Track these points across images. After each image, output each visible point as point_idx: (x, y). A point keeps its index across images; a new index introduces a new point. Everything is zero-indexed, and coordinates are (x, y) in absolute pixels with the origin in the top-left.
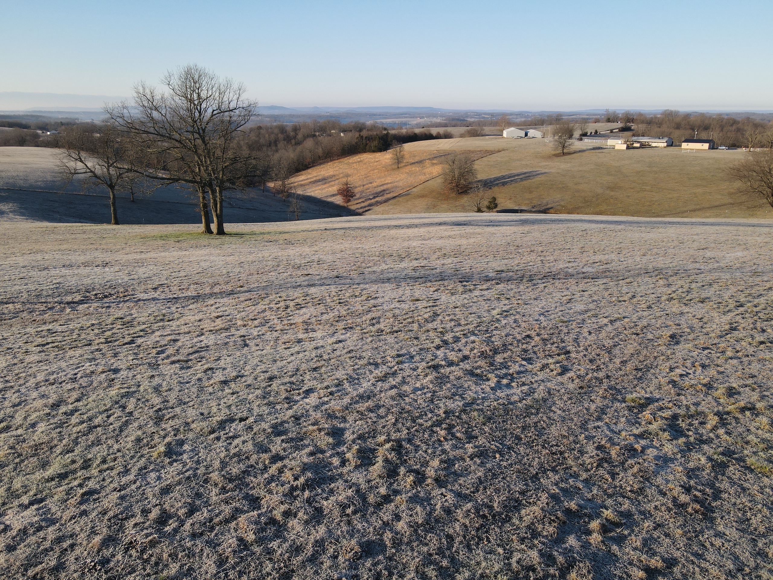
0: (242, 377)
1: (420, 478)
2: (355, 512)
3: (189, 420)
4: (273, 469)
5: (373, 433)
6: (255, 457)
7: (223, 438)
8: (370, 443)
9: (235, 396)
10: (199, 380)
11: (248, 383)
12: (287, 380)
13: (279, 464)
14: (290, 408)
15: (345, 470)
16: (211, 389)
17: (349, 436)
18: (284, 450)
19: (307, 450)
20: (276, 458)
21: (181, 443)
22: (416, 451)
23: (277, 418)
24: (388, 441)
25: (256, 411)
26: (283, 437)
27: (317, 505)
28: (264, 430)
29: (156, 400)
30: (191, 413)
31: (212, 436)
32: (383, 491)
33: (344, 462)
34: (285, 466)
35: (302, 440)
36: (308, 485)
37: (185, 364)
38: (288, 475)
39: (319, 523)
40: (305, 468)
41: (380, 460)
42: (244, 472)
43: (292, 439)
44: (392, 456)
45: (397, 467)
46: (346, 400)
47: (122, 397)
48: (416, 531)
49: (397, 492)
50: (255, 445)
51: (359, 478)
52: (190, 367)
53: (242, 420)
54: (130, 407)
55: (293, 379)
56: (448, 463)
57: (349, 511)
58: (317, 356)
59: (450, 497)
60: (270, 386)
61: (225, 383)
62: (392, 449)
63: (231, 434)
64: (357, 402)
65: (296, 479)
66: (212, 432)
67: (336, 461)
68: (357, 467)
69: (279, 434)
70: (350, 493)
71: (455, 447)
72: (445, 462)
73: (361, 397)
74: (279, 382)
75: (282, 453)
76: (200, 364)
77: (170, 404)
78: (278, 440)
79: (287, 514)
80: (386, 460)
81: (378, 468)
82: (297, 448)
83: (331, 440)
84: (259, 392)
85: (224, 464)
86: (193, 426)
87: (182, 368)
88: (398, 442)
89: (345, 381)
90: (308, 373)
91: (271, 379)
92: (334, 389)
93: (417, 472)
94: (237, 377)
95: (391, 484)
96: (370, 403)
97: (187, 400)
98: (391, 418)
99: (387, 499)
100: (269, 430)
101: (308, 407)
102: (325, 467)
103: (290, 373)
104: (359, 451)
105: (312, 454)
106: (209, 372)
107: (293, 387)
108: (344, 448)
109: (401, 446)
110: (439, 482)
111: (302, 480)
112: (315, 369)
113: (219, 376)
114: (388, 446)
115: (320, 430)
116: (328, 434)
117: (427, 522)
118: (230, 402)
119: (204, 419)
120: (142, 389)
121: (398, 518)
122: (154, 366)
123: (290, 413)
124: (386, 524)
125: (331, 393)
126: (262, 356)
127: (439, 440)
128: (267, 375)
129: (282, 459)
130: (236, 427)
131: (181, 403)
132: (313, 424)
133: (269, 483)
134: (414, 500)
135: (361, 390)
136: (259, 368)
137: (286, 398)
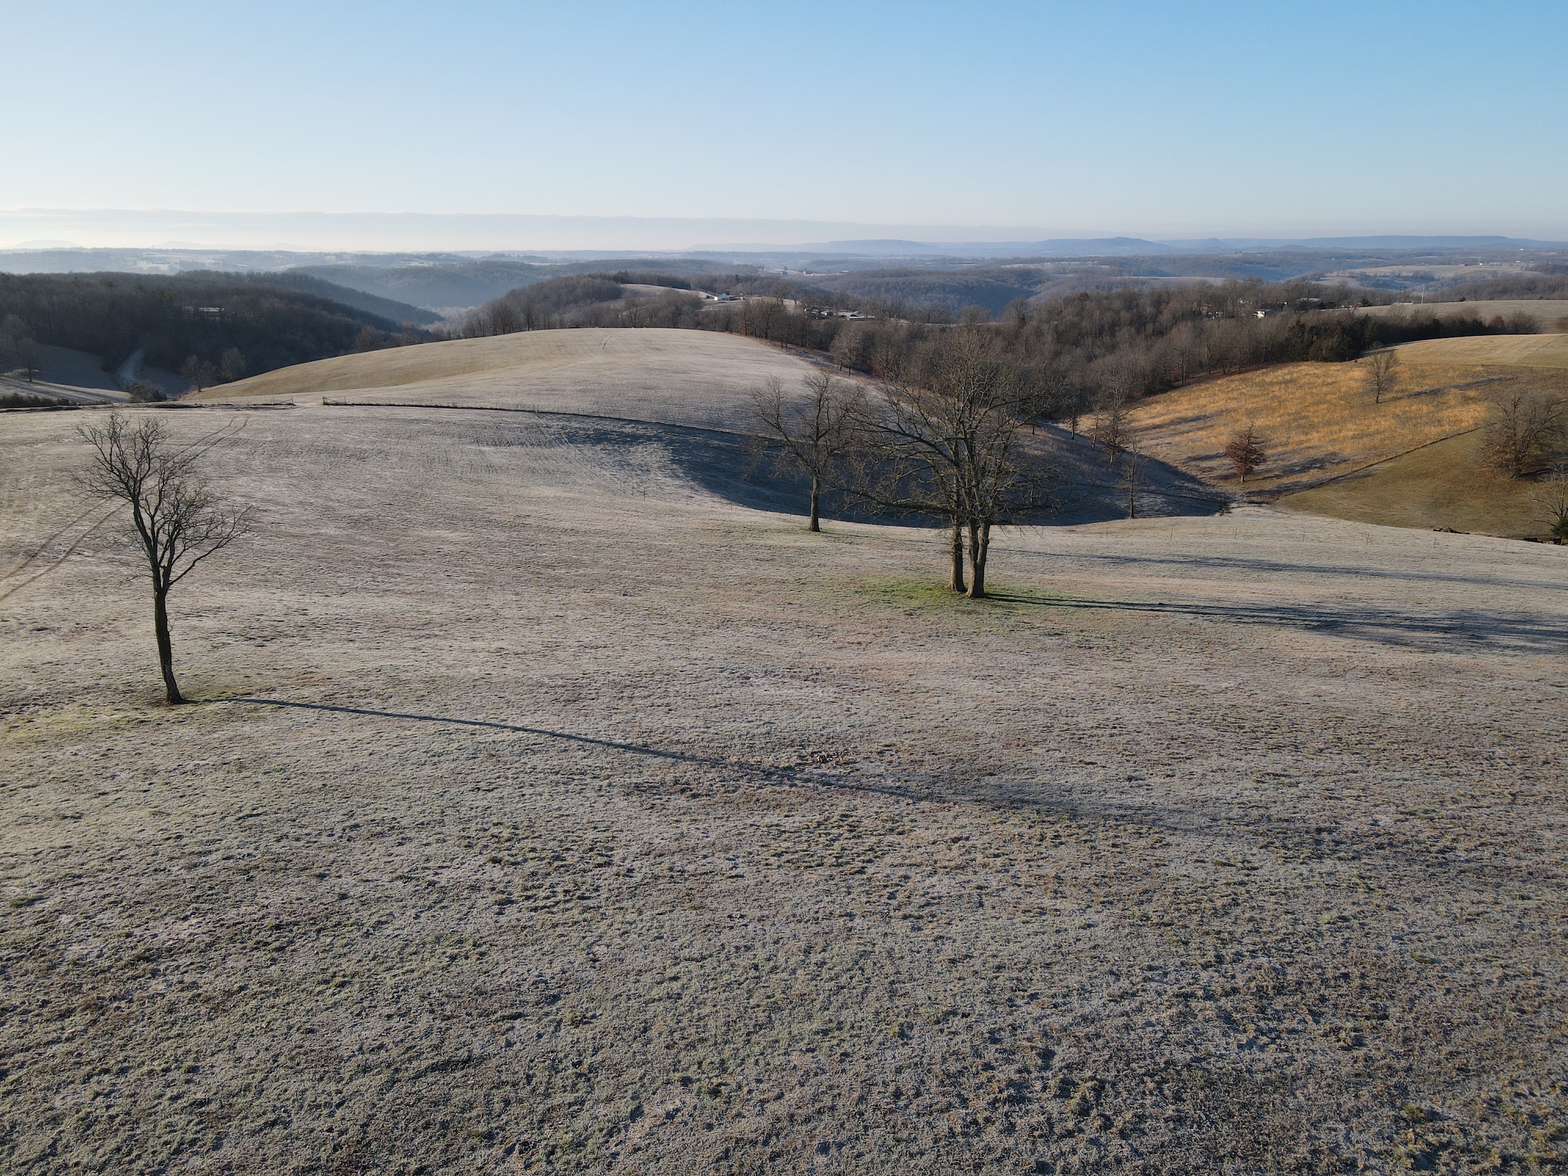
0: (971, 957)
1: (1107, 1124)
2: (1041, 1136)
3: (919, 1003)
4: (984, 1076)
5: (1082, 1065)
6: (970, 1059)
7: (946, 1030)
8: (1075, 1076)
9: (961, 982)
10: (929, 950)
11: (976, 968)
12: (1015, 974)
13: (989, 1073)
14: (1010, 1014)
15: (1045, 1096)
16: (939, 969)
17: (1056, 1062)
18: (996, 1060)
19: (1015, 1067)
20: (988, 1067)
21: (911, 1027)
22: (1116, 1097)
23: (996, 1022)
24: (1092, 1079)
25: (978, 1009)
26: (998, 1046)
27: (1012, 1120)
28: (982, 1034)
29: (889, 969)
30: (921, 995)
31: (937, 1027)
32: (1070, 1125)
33: (1045, 1088)
34: (993, 1076)
35: (1014, 1054)
36: (1010, 1100)
37: (916, 922)
38: (995, 1085)
39: (1010, 1135)
40: (1011, 1083)
41: (1078, 1095)
42: (959, 1072)
43: (1005, 1051)
44: (1090, 1096)
45: (1091, 1108)
46: (1068, 1019)
47: (861, 956)
48: (1084, 1167)
49: (1081, 1131)
50: (972, 1047)
51: (1054, 1107)
52: (920, 929)
53: (964, 1015)
54: (868, 972)
55: (1022, 975)
56: (1141, 1118)
57: (1036, 1133)
58: (1055, 945)
59: (1126, 1151)
60: (996, 978)
61: (953, 961)
62: (1094, 1089)
63: (953, 1030)
64: (1078, 1024)
65: (1001, 1092)
66: (938, 1022)
67: (1038, 1086)
68: (1055, 1096)
69: (995, 1041)
70: (1042, 1118)
71: (1156, 1105)
72: (1139, 1117)
73: (1084, 1018)
74: (1006, 975)
75: (994, 1064)
76: (931, 926)
77: (902, 978)
78: (993, 1048)
79: (987, 1120)
80: (1084, 1098)
81: (1074, 1102)
82: (1008, 1061)
83: (1040, 1062)
84: (984, 984)
85: (944, 1060)
86: (922, 1010)
87: (913, 929)
88: (1102, 1082)
89: (1075, 992)
90: (1040, 970)
91: (999, 968)
92: (1060, 1000)
93: (1107, 1118)
94: (966, 956)
95: (1080, 1122)
96: (1091, 1029)
97: (918, 976)
98: (1106, 1053)
99: (1070, 1134)
100: (987, 1035)
101: (1028, 1017)
102: (1027, 1088)
103: (1020, 966)
104: (1062, 1081)
105: (1019, 1071)
106: (939, 942)
107: (1019, 986)
108: (1049, 1074)
109: (1103, 1088)
110: (1123, 1134)
111: (1005, 1094)
112: (1048, 966)
113: (948, 951)
114: (1090, 1084)
115: (1032, 1048)
116: (1038, 1054)
117: (1097, 1163)
118: (956, 990)
119: (930, 1006)
120: (877, 949)
121: (1074, 1151)
122: (886, 917)
123: (1010, 1019)
124: (1062, 1154)
125: (1055, 1006)
126: (996, 929)
127: (1144, 1093)
128: (996, 962)
129: (993, 1068)
130: (957, 1023)
131: (912, 979)
132: (1029, 1040)
133: (978, 1088)
134: (1094, 1142)
135: (1087, 1010)
136: (990, 948)
137: (1010, 1000)
